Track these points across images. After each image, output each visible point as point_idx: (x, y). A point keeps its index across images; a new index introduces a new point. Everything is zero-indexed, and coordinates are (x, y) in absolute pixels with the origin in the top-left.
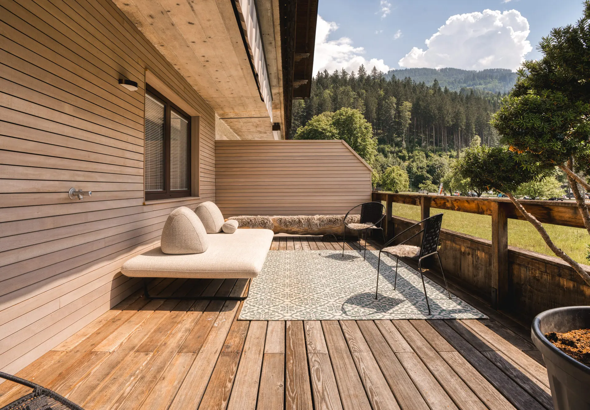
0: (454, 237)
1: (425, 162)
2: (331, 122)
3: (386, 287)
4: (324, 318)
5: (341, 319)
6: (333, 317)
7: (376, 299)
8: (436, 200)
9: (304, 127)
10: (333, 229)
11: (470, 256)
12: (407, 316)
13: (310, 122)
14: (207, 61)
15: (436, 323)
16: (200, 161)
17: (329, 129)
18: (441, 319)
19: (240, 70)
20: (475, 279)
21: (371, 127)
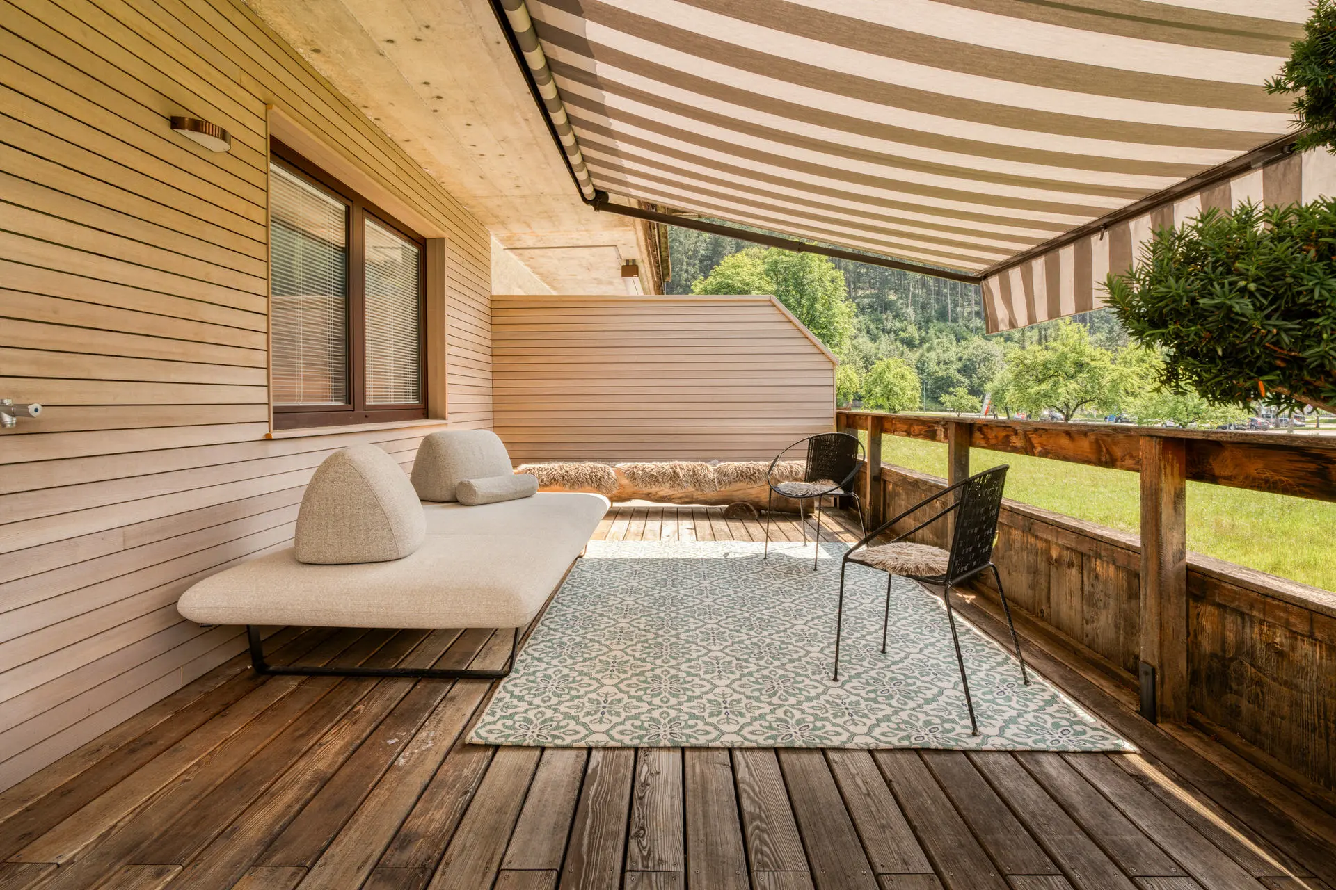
0: (1030, 522)
1: (953, 351)
2: (762, 268)
3: (863, 642)
4: (693, 742)
5: (737, 745)
6: (716, 739)
7: (835, 679)
8: (985, 430)
9: (706, 277)
10: (749, 491)
11: (1074, 571)
12: (913, 740)
13: (718, 268)
14: (439, 97)
15: (995, 763)
16: (448, 340)
17: (757, 284)
18: (1006, 751)
19: (523, 123)
20: (1088, 628)
21: (842, 278)
